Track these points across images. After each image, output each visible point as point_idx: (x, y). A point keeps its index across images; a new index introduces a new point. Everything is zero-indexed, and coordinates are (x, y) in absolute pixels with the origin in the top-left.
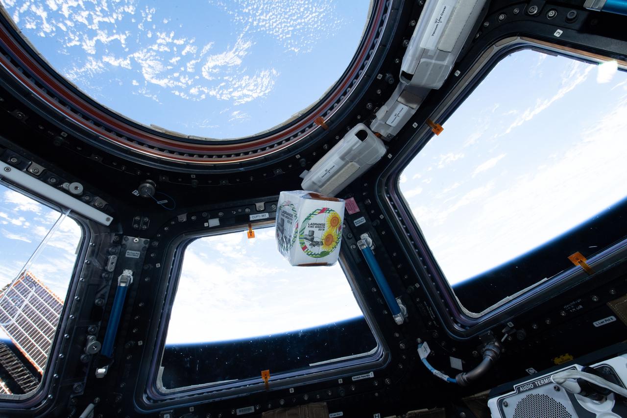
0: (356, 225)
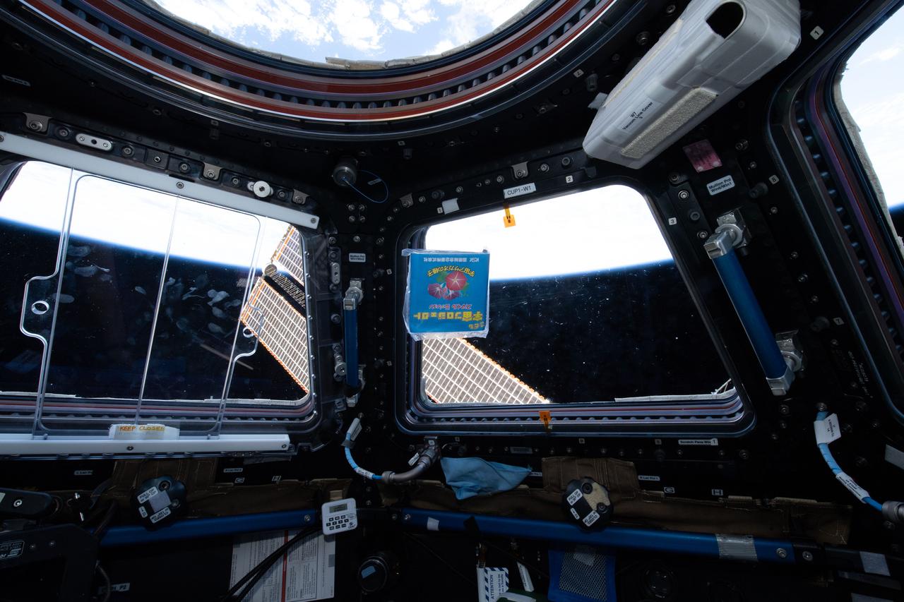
0: (712, 193)
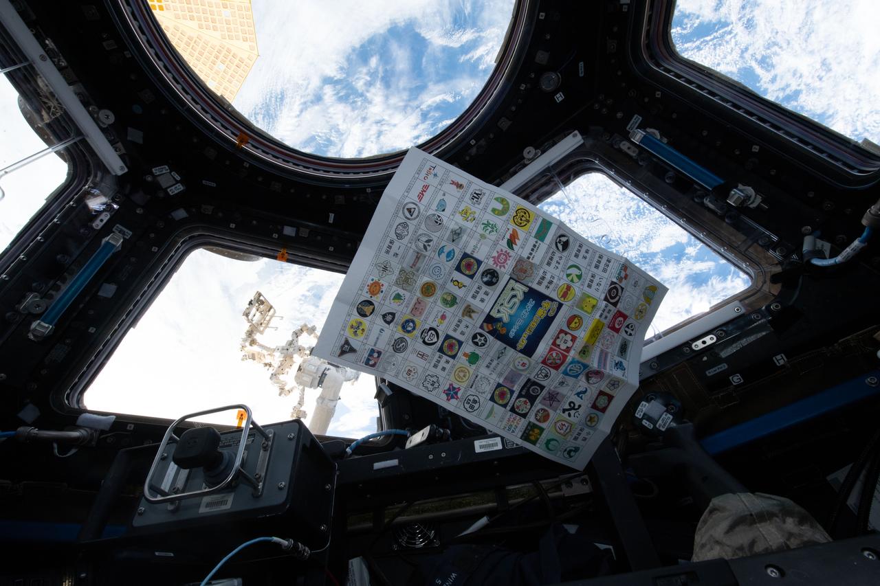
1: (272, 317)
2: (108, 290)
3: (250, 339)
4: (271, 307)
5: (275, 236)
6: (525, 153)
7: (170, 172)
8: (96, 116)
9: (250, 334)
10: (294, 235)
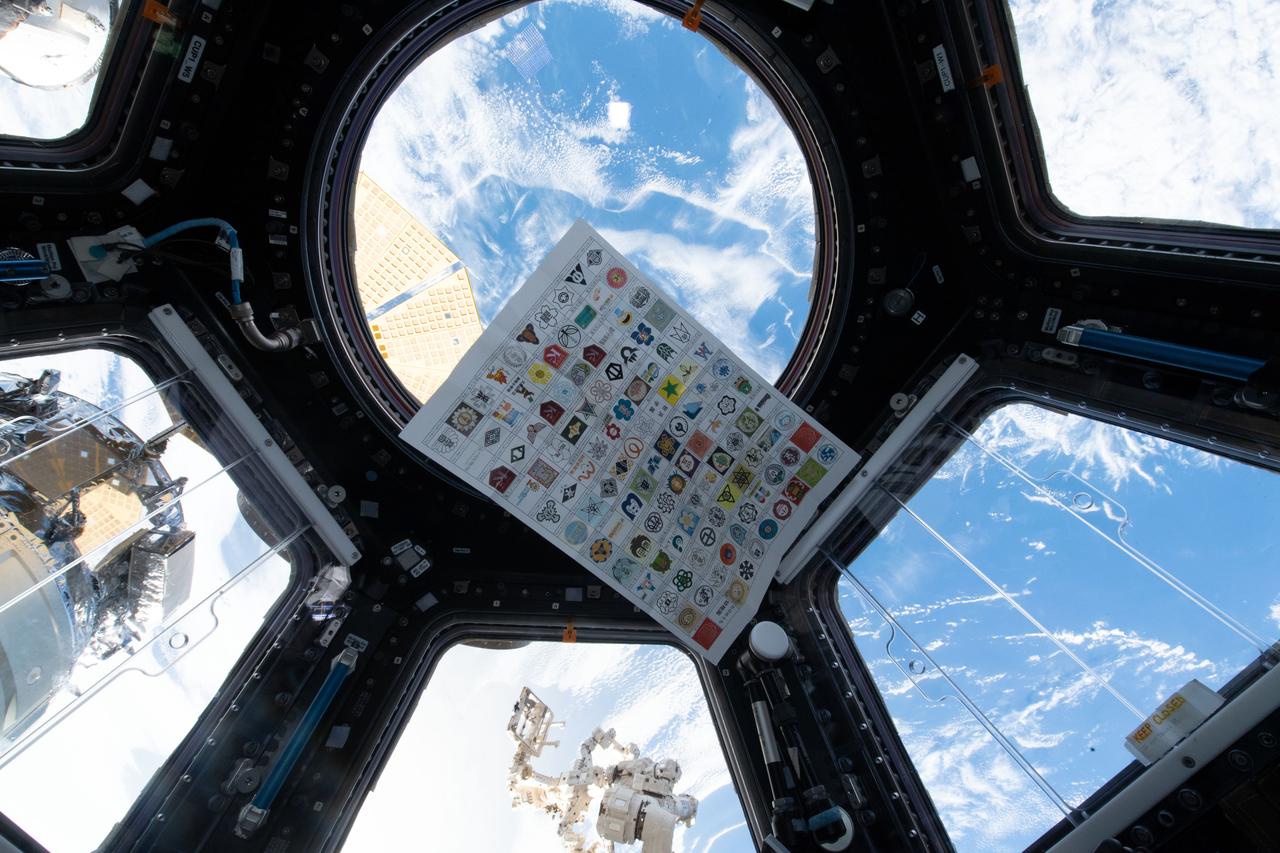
1: (548, 724)
2: (340, 736)
3: (521, 768)
4: (546, 709)
5: (556, 606)
6: (893, 403)
7: (413, 547)
8: (324, 496)
9: (520, 759)
10: (580, 599)
